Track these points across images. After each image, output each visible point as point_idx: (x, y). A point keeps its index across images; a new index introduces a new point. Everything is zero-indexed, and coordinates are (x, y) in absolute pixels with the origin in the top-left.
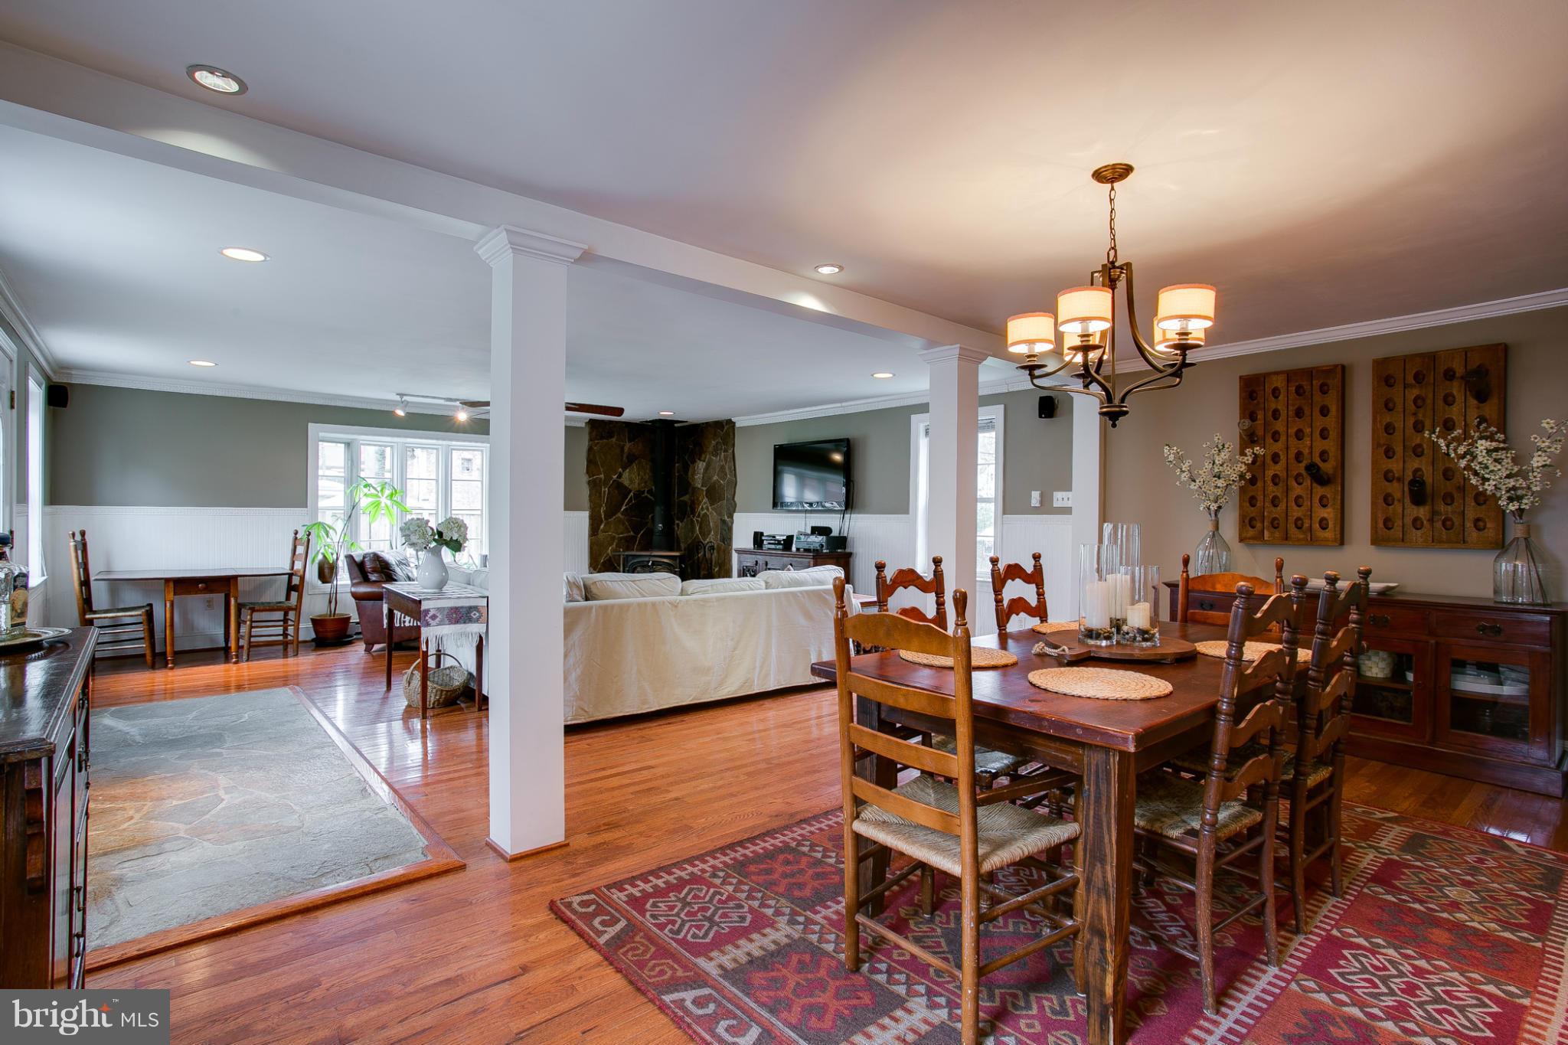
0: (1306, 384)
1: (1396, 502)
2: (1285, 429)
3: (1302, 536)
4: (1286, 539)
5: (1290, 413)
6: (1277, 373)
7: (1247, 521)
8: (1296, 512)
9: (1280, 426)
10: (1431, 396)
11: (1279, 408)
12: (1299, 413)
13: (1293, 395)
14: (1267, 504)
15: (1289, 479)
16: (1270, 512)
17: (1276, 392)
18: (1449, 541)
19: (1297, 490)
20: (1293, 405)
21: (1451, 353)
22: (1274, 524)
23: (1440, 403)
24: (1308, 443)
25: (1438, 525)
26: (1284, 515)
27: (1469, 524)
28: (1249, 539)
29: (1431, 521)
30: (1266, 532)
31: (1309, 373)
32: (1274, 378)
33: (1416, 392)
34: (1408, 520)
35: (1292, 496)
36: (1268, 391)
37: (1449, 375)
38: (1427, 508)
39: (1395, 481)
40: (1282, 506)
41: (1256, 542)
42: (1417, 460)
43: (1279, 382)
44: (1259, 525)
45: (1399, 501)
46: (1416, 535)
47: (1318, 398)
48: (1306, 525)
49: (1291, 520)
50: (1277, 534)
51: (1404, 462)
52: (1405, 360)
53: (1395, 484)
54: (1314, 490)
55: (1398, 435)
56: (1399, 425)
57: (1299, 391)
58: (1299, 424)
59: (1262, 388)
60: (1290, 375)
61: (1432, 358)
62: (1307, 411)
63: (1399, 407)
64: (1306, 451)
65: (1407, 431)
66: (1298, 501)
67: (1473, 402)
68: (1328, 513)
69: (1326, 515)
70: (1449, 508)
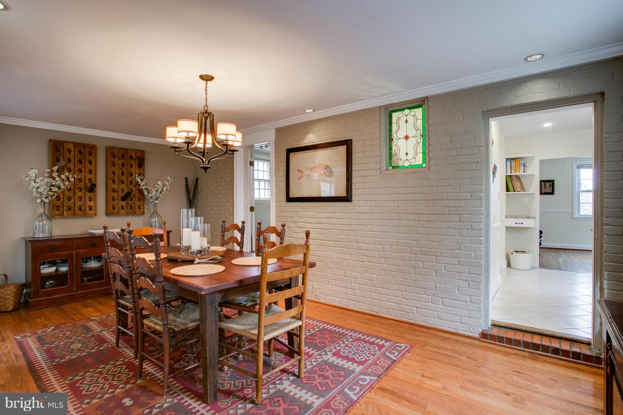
0: (83, 150)
1: (116, 200)
2: (74, 167)
3: (81, 213)
4: (75, 215)
5: (76, 161)
6: (70, 142)
7: (55, 207)
8: (79, 203)
9: (71, 166)
10: (126, 163)
11: (71, 158)
12: (80, 162)
13: (77, 154)
14: (65, 200)
15: (76, 189)
16: (67, 203)
17: (69, 151)
18: (131, 213)
19: (79, 194)
20: (77, 158)
21: (132, 150)
22: (69, 209)
23: (129, 166)
24: (84, 174)
25: (128, 208)
26: (73, 205)
27: (137, 207)
28: (56, 215)
29: (126, 206)
30: (65, 212)
31: (84, 145)
32: (68, 144)
33: (122, 161)
34: (120, 206)
35: (77, 196)
36: (66, 149)
37: (131, 157)
38: (125, 202)
39: (115, 192)
40: (73, 200)
41: (60, 217)
42: (122, 185)
43: (71, 147)
44: (61, 209)
45: (117, 199)
46: (122, 211)
47: (87, 156)
48: (83, 209)
49: (77, 207)
50: (70, 213)
51: (118, 185)
52: (119, 149)
53: (116, 193)
54: (86, 194)
55: (116, 175)
56: (116, 172)
57: (80, 152)
58: (80, 166)
59: (63, 147)
60: (76, 145)
61: (126, 150)
62: (83, 161)
63: (117, 166)
64: (83, 178)
65: (119, 175)
66: (80, 199)
67: (137, 168)
68: (92, 204)
69: (91, 205)
70: (131, 202)
